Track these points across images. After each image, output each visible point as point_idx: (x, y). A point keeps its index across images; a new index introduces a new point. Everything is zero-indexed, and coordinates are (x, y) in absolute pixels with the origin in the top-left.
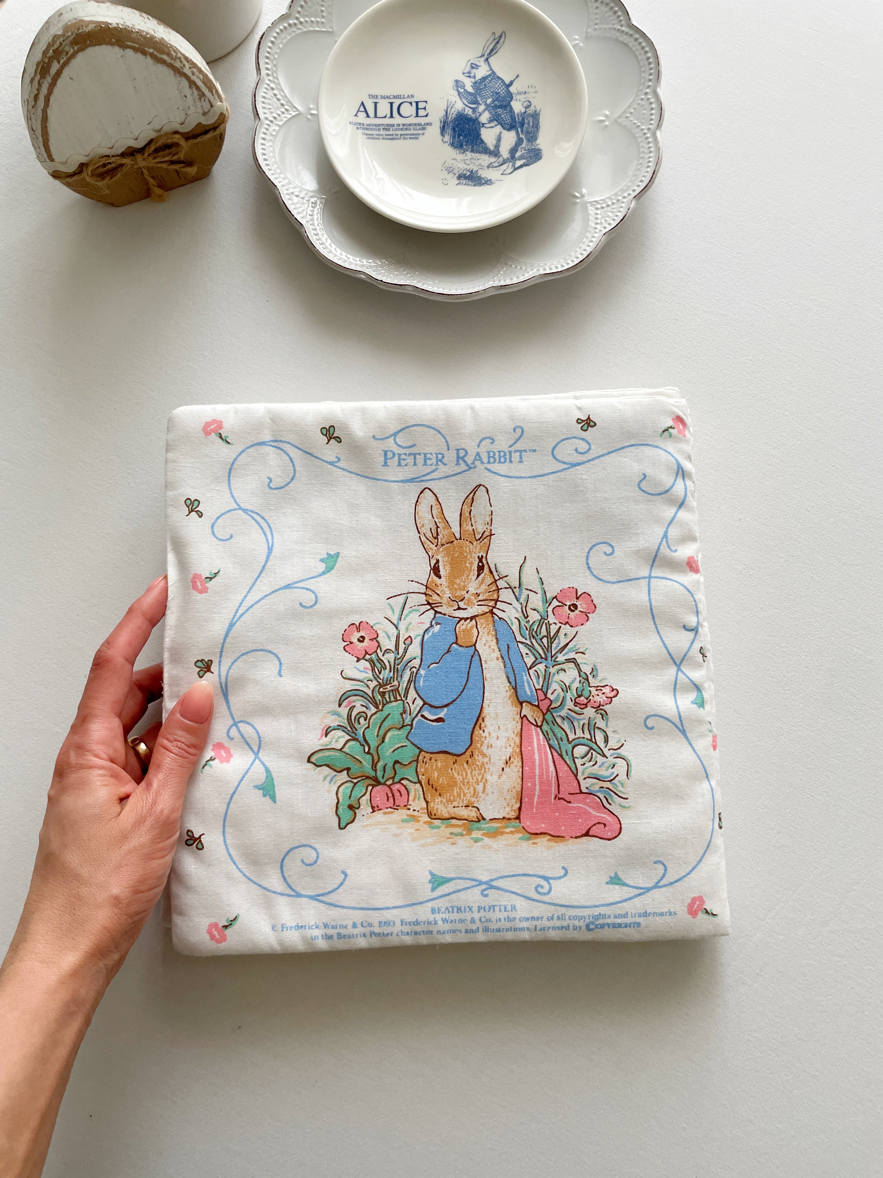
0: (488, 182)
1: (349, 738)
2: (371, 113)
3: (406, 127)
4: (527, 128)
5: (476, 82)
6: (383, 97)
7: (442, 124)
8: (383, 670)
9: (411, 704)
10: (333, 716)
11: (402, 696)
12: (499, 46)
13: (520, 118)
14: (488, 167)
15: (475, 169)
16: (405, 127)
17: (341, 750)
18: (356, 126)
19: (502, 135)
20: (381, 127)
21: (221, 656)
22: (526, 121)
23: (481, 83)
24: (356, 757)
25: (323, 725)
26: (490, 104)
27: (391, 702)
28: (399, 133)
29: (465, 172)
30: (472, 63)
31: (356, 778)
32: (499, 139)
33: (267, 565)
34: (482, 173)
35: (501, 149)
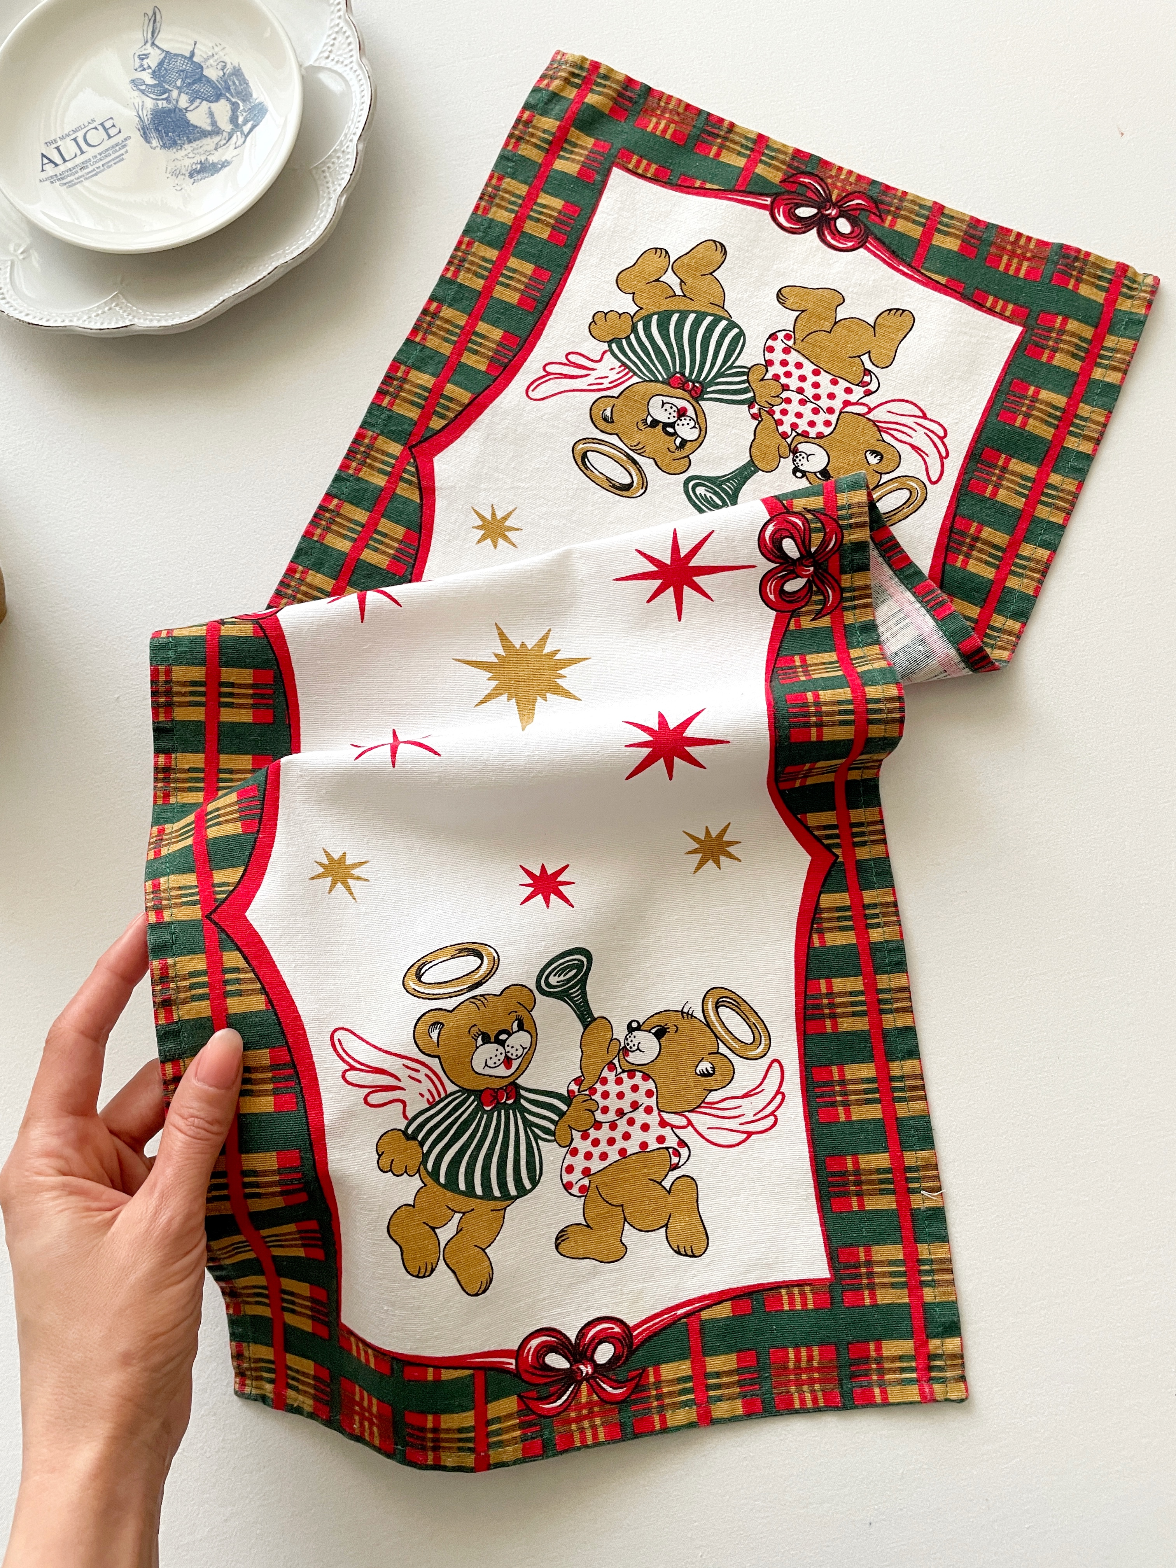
0: (225, 164)
2: (58, 160)
3: (105, 153)
4: (235, 89)
5: (154, 72)
6: (62, 138)
7: (142, 131)
12: (158, 24)
15: (203, 158)
16: (103, 155)
18: (48, 182)
20: (78, 169)
22: (230, 83)
23: (160, 69)
26: (182, 85)
28: (100, 164)
29: (194, 167)
30: (139, 55)
32: (211, 114)
34: (213, 158)
35: (219, 124)
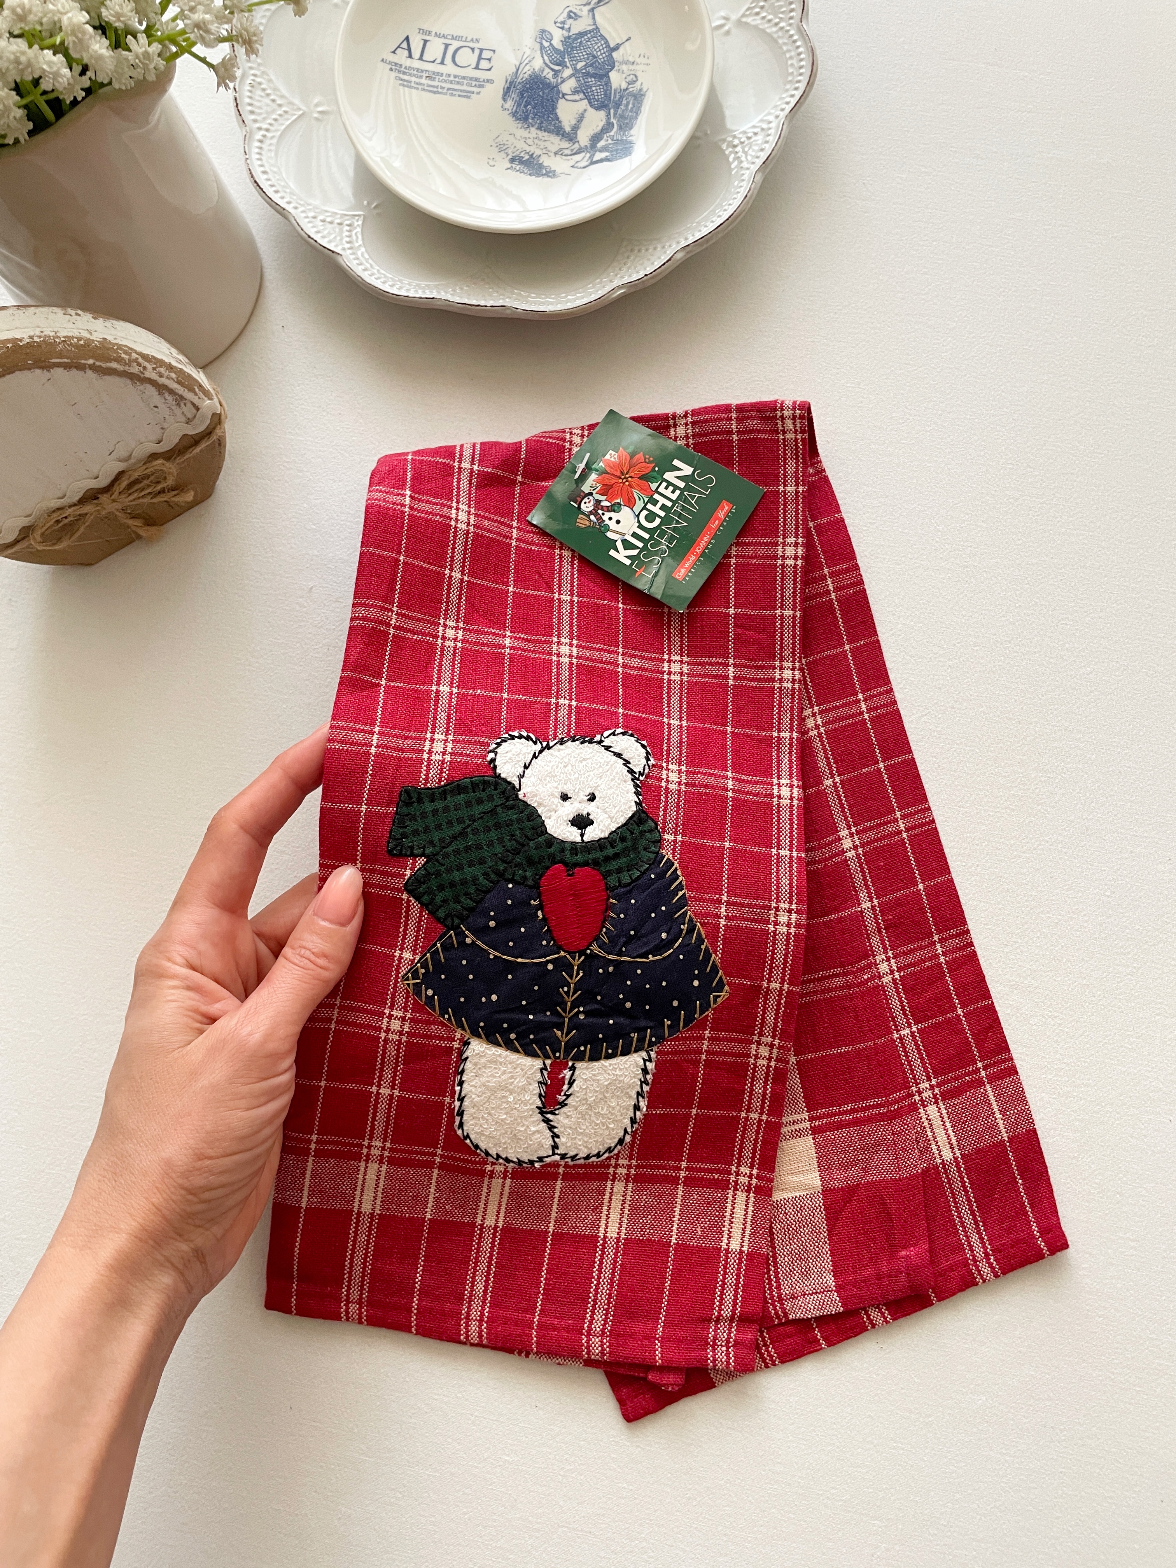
0: (551, 174)
2: (416, 54)
3: (460, 79)
4: (623, 111)
5: (569, 37)
6: (437, 35)
7: (508, 85)
13: (618, 97)
14: (556, 153)
15: (538, 152)
16: (457, 79)
18: (390, 66)
19: (586, 115)
20: (424, 75)
22: (624, 102)
23: (576, 39)
26: (581, 69)
28: (447, 86)
29: (522, 155)
30: (571, 11)
32: (581, 118)
34: (546, 161)
35: (578, 132)
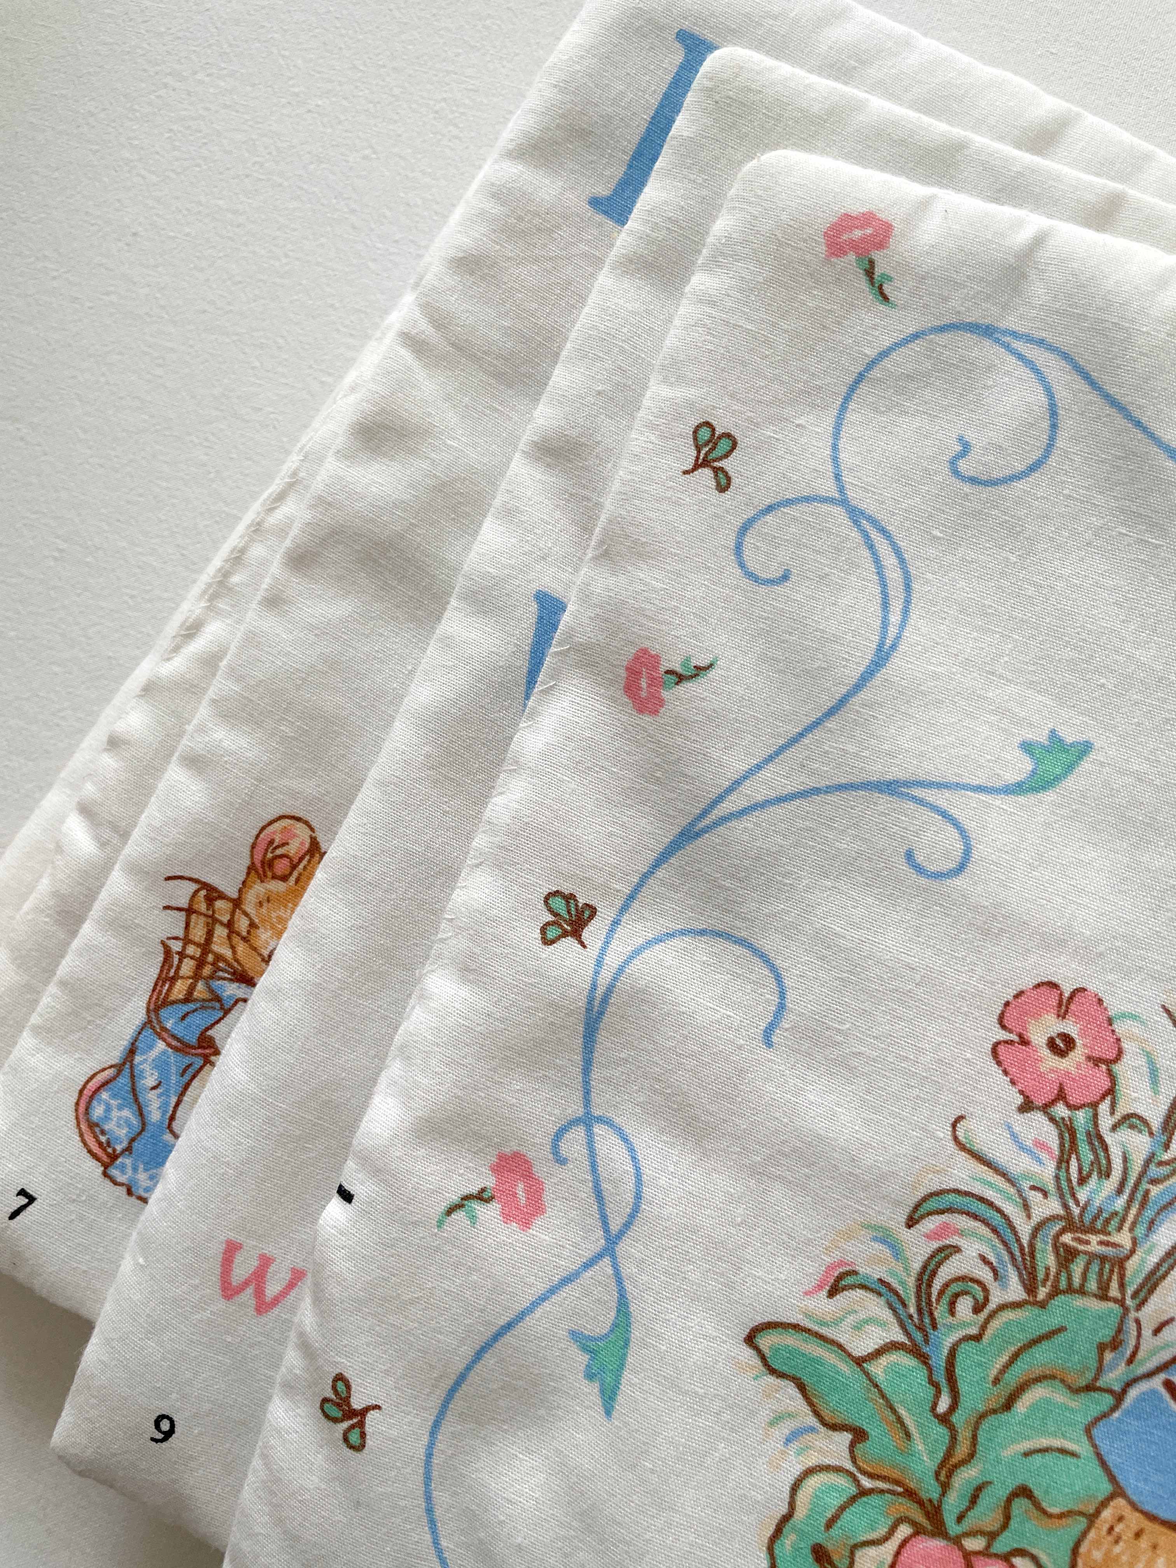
1: (900, 1337)
8: (1095, 1176)
9: (1147, 1332)
10: (877, 1246)
11: (1129, 1292)
17: (860, 1361)
21: (624, 909)
24: (902, 1412)
25: (837, 1256)
27: (1082, 1291)
31: (871, 1476)
33: (856, 700)
